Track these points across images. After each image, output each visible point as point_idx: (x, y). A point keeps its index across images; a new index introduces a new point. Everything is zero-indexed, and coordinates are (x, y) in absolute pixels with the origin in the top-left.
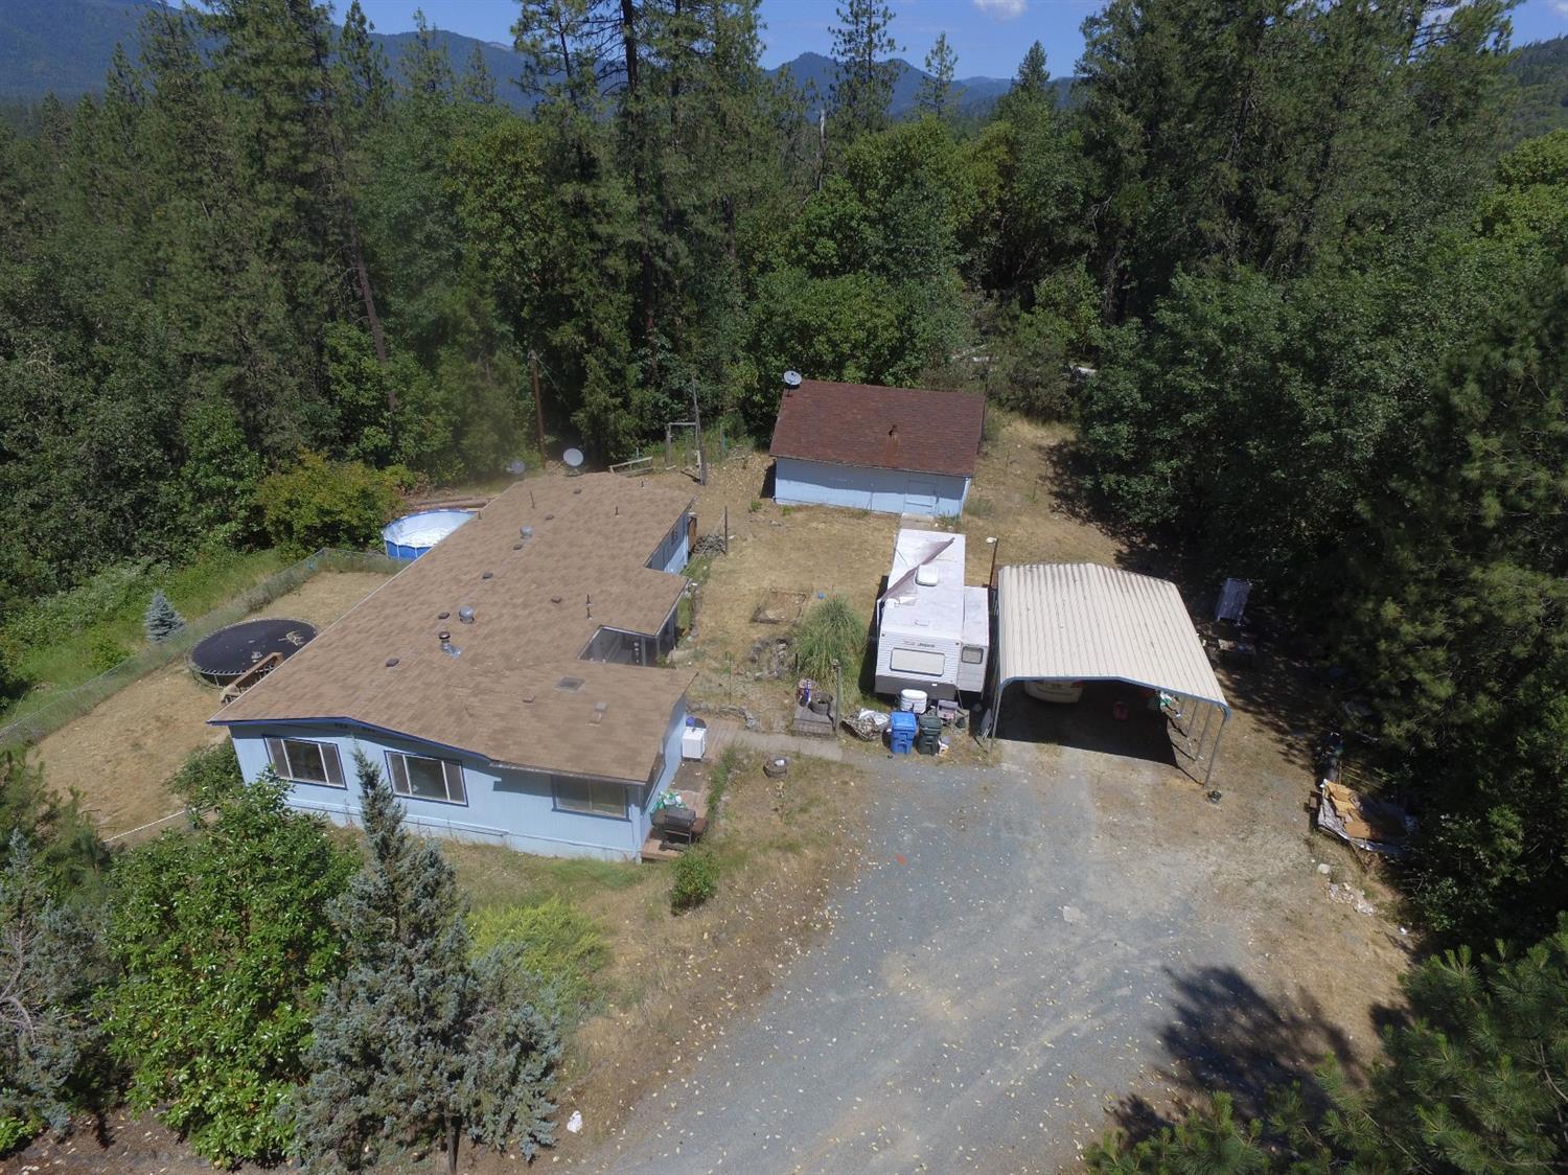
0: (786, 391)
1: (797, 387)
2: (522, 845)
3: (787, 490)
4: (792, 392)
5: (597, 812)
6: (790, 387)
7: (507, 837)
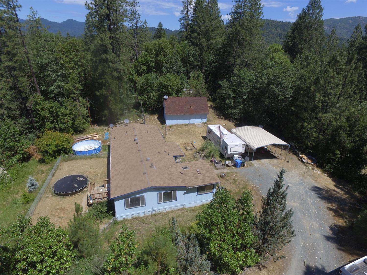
0: (164, 100)
1: (167, 99)
2: (188, 206)
3: (169, 122)
4: (166, 100)
5: (206, 193)
6: (165, 99)
7: (185, 205)
